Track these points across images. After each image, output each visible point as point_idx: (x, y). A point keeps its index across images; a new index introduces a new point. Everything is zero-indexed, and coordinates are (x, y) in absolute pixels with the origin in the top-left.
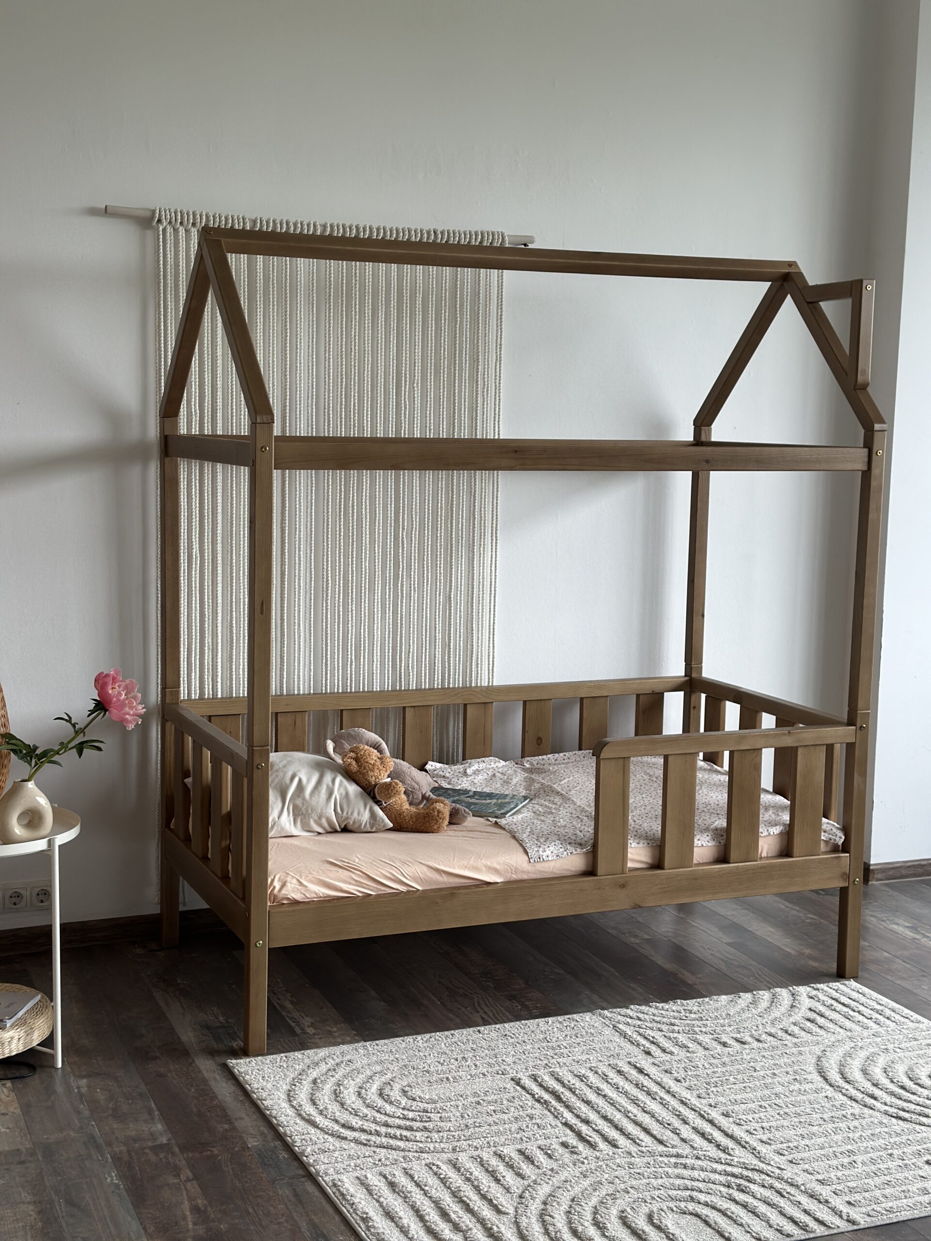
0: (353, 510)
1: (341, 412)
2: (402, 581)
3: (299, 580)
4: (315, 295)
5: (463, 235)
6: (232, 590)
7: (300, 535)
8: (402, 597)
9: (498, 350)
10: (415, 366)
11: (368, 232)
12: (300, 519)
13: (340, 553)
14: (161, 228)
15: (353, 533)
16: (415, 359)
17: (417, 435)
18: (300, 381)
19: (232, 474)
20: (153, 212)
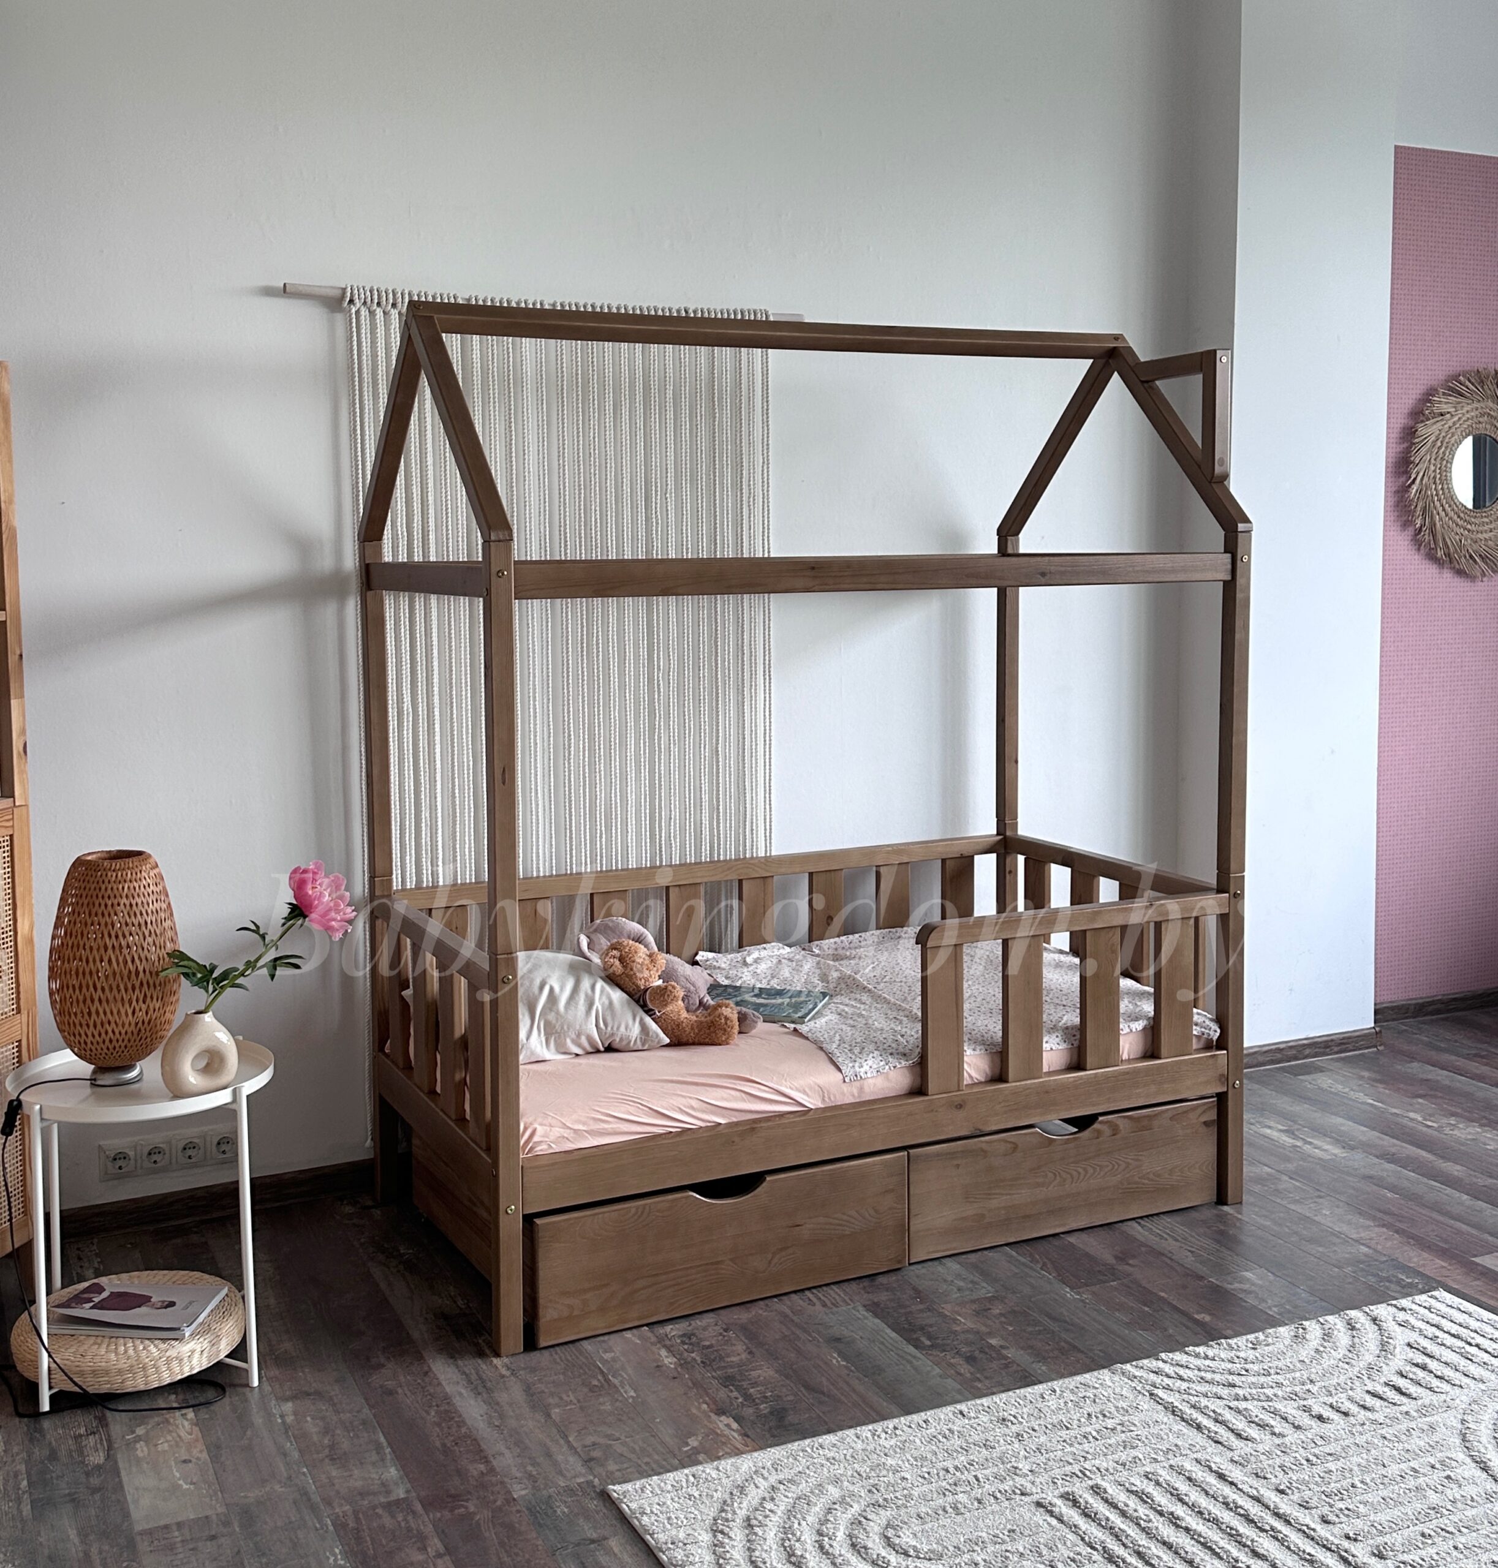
0: (598, 648)
1: (580, 530)
2: (659, 733)
3: (535, 736)
4: (544, 389)
6: (453, 751)
7: (534, 681)
8: (660, 752)
12: (534, 662)
13: (583, 701)
14: (353, 311)
15: (598, 676)
16: (667, 461)
17: (672, 555)
18: (530, 493)
19: (449, 610)
20: (344, 291)
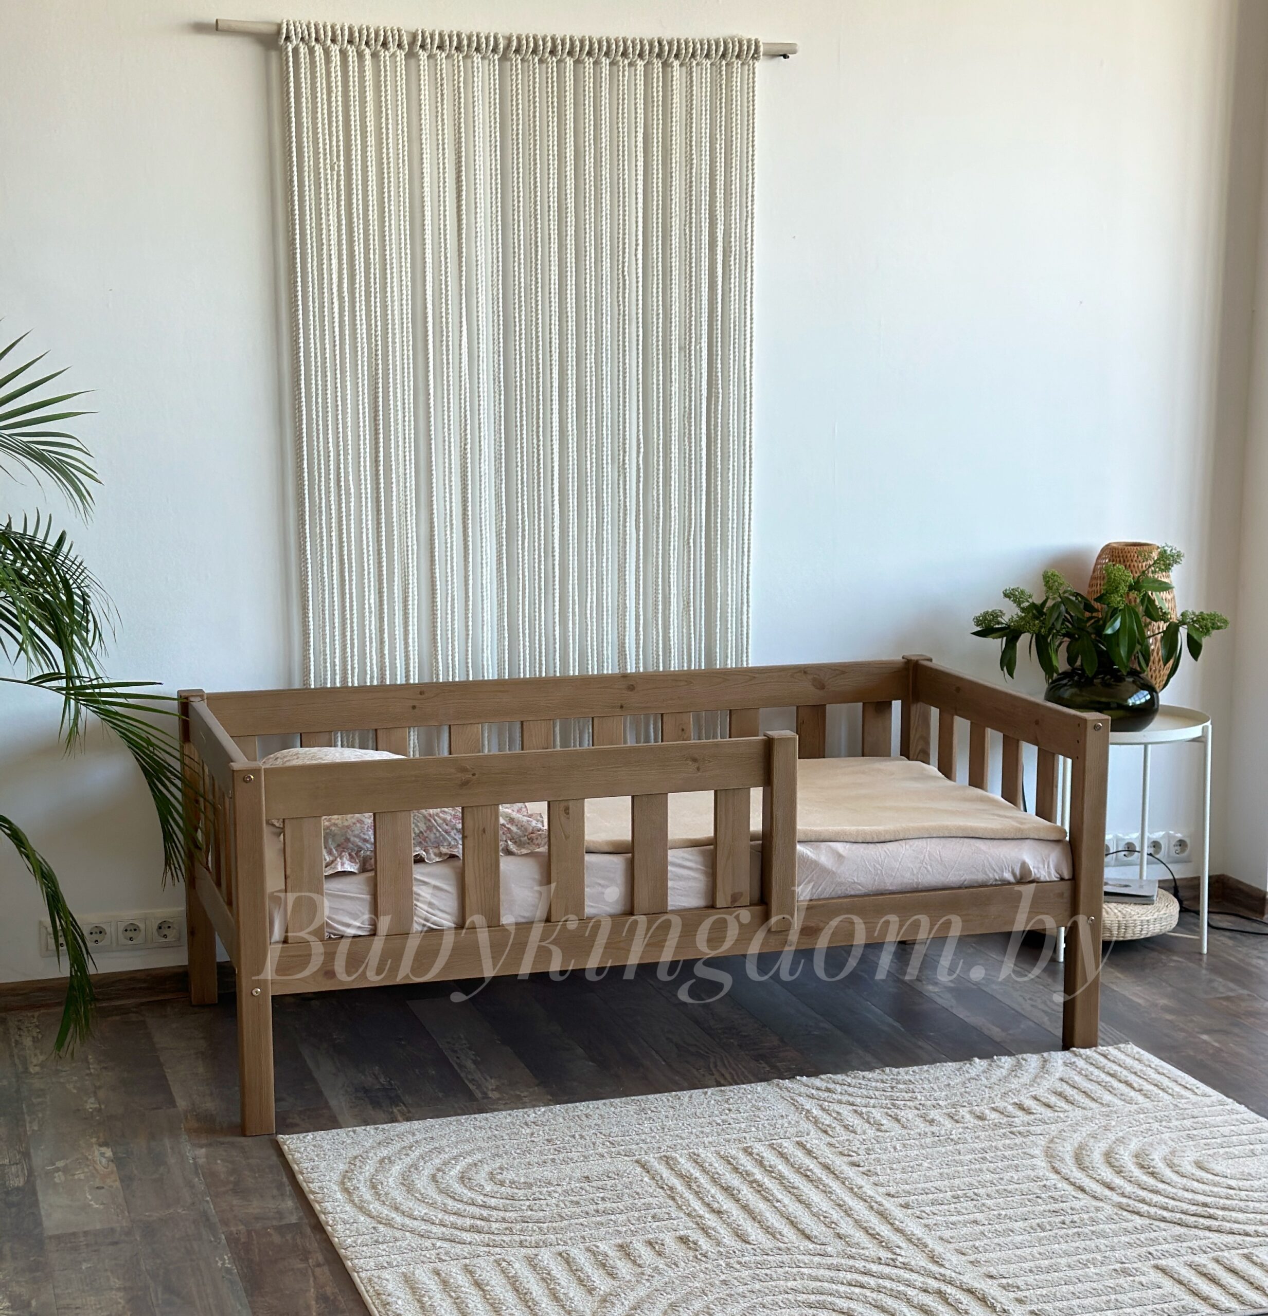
4: (498, 134)
5: (698, 46)
9: (749, 204)
11: (568, 46)
14: (290, 49)
20: (279, 26)
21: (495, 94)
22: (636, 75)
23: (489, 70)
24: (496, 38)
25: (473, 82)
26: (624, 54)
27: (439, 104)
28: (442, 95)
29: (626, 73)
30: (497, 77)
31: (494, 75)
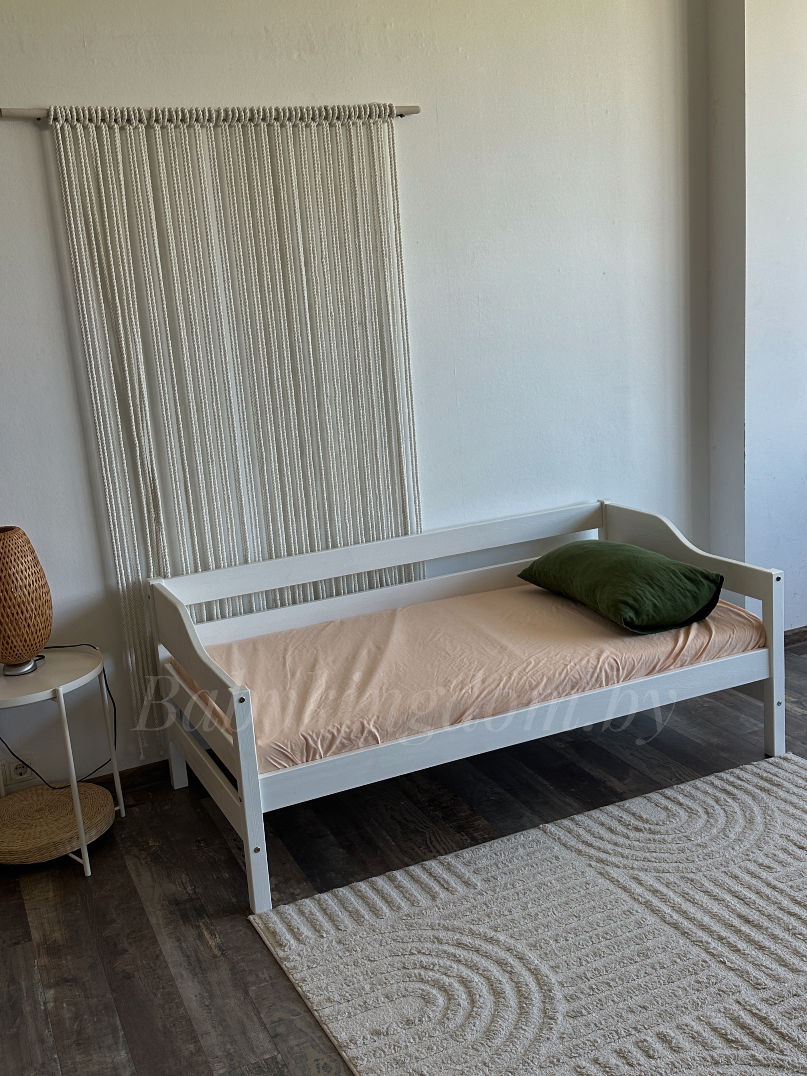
5: (352, 110)
9: (397, 220)
10: (321, 242)
11: (262, 114)
14: (58, 126)
16: (321, 235)
20: (49, 111)
21: (213, 152)
22: (311, 133)
23: (207, 135)
24: (209, 111)
25: (197, 144)
26: (302, 119)
27: (173, 162)
28: (174, 155)
29: (304, 132)
30: (213, 139)
31: (211, 138)
